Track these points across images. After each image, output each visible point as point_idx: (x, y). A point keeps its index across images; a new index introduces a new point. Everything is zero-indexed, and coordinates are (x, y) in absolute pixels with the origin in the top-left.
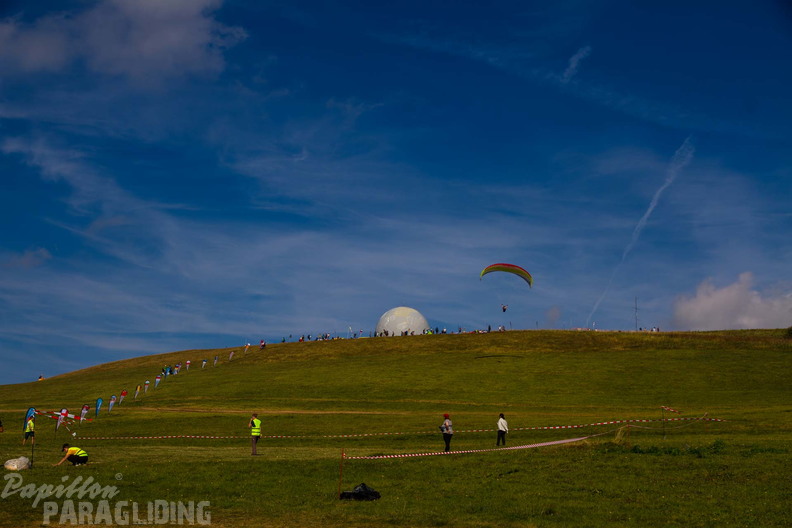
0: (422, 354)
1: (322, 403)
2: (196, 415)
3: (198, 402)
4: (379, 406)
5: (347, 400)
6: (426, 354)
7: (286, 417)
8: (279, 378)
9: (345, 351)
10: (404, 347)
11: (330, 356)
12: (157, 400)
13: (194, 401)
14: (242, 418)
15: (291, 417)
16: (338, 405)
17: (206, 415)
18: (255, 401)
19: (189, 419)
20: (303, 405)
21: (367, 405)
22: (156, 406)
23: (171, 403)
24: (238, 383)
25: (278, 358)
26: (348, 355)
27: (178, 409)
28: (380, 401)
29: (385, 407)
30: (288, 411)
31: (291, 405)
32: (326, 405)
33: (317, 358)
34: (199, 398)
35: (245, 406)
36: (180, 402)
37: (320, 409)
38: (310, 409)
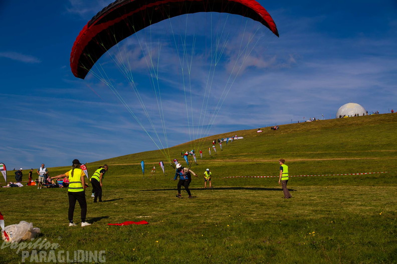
0: (371, 125)
1: (318, 154)
2: (245, 163)
3: (246, 156)
4: (356, 154)
5: (334, 152)
6: (373, 125)
7: (300, 163)
8: (290, 141)
9: (325, 126)
10: (359, 122)
11: (315, 129)
12: (223, 156)
13: (243, 155)
14: (273, 164)
15: (303, 163)
16: (330, 155)
17: (251, 163)
18: (278, 154)
19: (241, 165)
20: (307, 156)
21: (349, 155)
22: (223, 159)
23: (231, 157)
24: (267, 145)
25: (286, 132)
26: (326, 128)
27: (235, 160)
28: (355, 152)
29: (360, 155)
30: (299, 159)
31: (300, 156)
32: (322, 155)
33: (308, 131)
34: (246, 154)
35: (273, 158)
36: (236, 156)
37: (319, 158)
38: (313, 158)
